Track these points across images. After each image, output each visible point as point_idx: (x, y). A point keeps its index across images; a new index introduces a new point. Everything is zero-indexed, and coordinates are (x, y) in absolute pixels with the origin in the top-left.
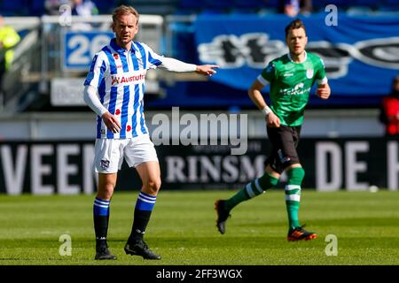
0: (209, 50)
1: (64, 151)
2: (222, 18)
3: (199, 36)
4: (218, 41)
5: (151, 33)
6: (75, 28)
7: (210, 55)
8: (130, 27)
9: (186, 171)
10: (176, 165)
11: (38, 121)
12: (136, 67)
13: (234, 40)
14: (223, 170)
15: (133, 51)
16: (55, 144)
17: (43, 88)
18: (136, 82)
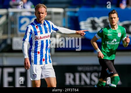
0: (85, 24)
1: (18, 71)
2: (91, 9)
3: (80, 18)
4: (89, 20)
5: (58, 16)
6: (24, 14)
7: (86, 27)
8: (42, 13)
9: (74, 80)
10: (70, 77)
11: (6, 57)
12: (46, 32)
13: (96, 19)
14: (91, 80)
15: (45, 24)
16: (14, 67)
17: (9, 42)
18: (47, 39)
